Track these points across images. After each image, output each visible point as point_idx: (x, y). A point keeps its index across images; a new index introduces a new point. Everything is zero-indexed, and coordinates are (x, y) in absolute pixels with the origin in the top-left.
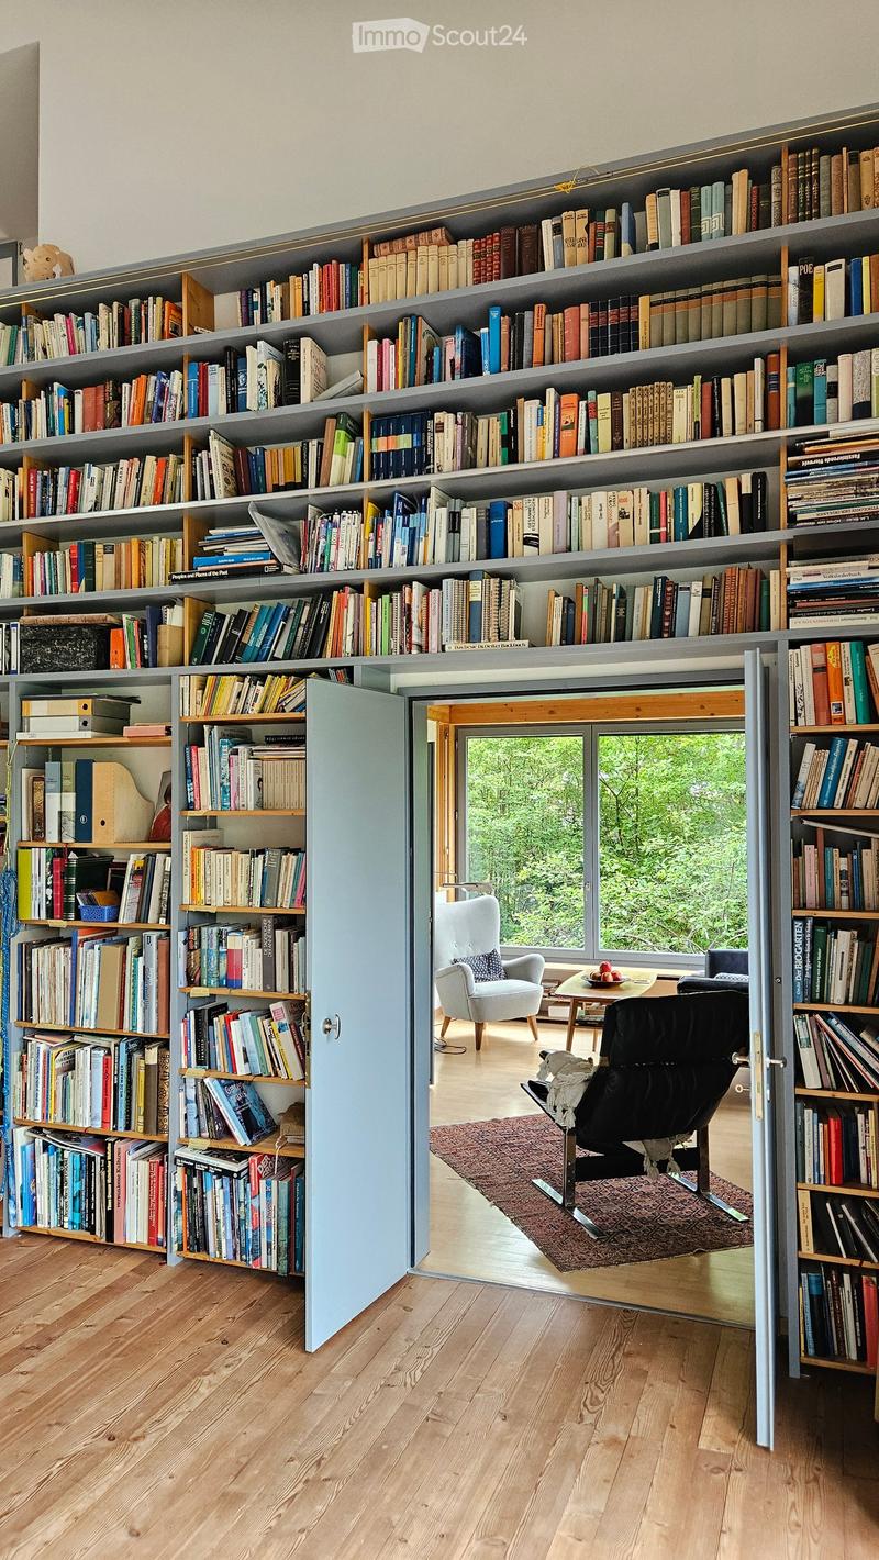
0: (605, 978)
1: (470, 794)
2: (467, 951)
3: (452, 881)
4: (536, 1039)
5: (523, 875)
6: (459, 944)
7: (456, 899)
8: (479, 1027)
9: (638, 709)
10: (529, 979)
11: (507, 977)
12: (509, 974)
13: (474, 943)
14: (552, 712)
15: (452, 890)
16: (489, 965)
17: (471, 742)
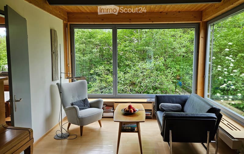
0: (131, 111)
1: (76, 50)
2: (76, 99)
3: (71, 77)
4: (101, 126)
5: (92, 72)
6: (73, 97)
7: (72, 81)
8: (82, 128)
9: (130, 20)
10: (98, 108)
11: (91, 107)
12: (92, 105)
13: (79, 96)
14: (103, 20)
15: (71, 79)
16: (84, 104)
17: (76, 30)
